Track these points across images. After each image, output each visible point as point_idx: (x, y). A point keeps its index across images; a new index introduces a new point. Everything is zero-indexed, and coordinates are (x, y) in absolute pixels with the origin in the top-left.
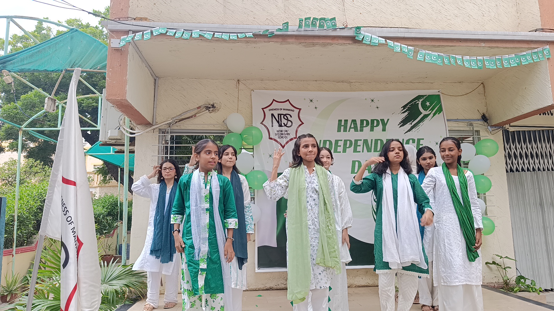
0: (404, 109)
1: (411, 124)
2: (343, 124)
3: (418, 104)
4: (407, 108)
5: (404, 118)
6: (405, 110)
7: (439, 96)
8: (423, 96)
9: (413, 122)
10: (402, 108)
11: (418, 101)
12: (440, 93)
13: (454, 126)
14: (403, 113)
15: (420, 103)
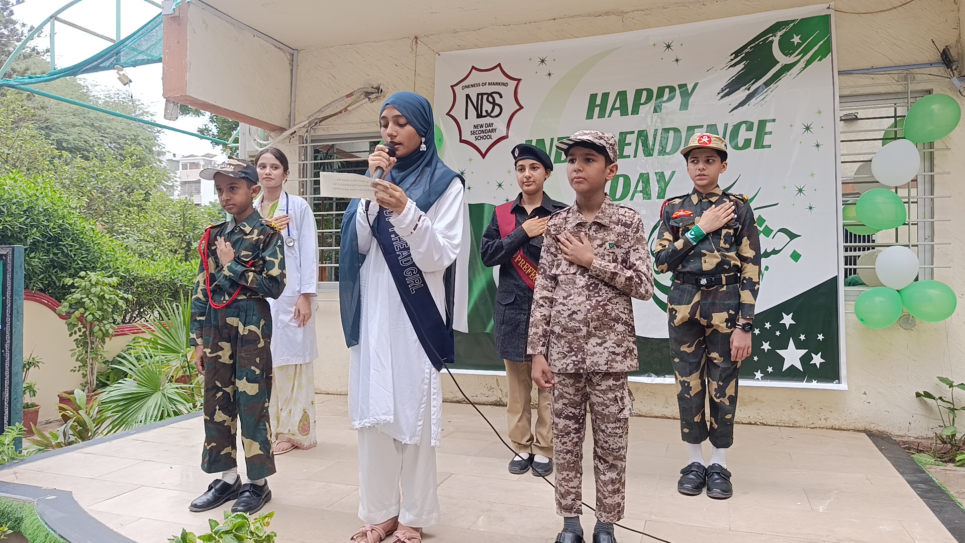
0: (735, 58)
1: (749, 89)
2: (598, 102)
3: (772, 42)
4: (744, 55)
5: (734, 78)
6: (739, 58)
7: (827, 18)
8: (786, 23)
9: (753, 84)
10: (732, 55)
11: (772, 36)
12: (831, 12)
13: (863, 84)
14: (731, 66)
15: (776, 40)
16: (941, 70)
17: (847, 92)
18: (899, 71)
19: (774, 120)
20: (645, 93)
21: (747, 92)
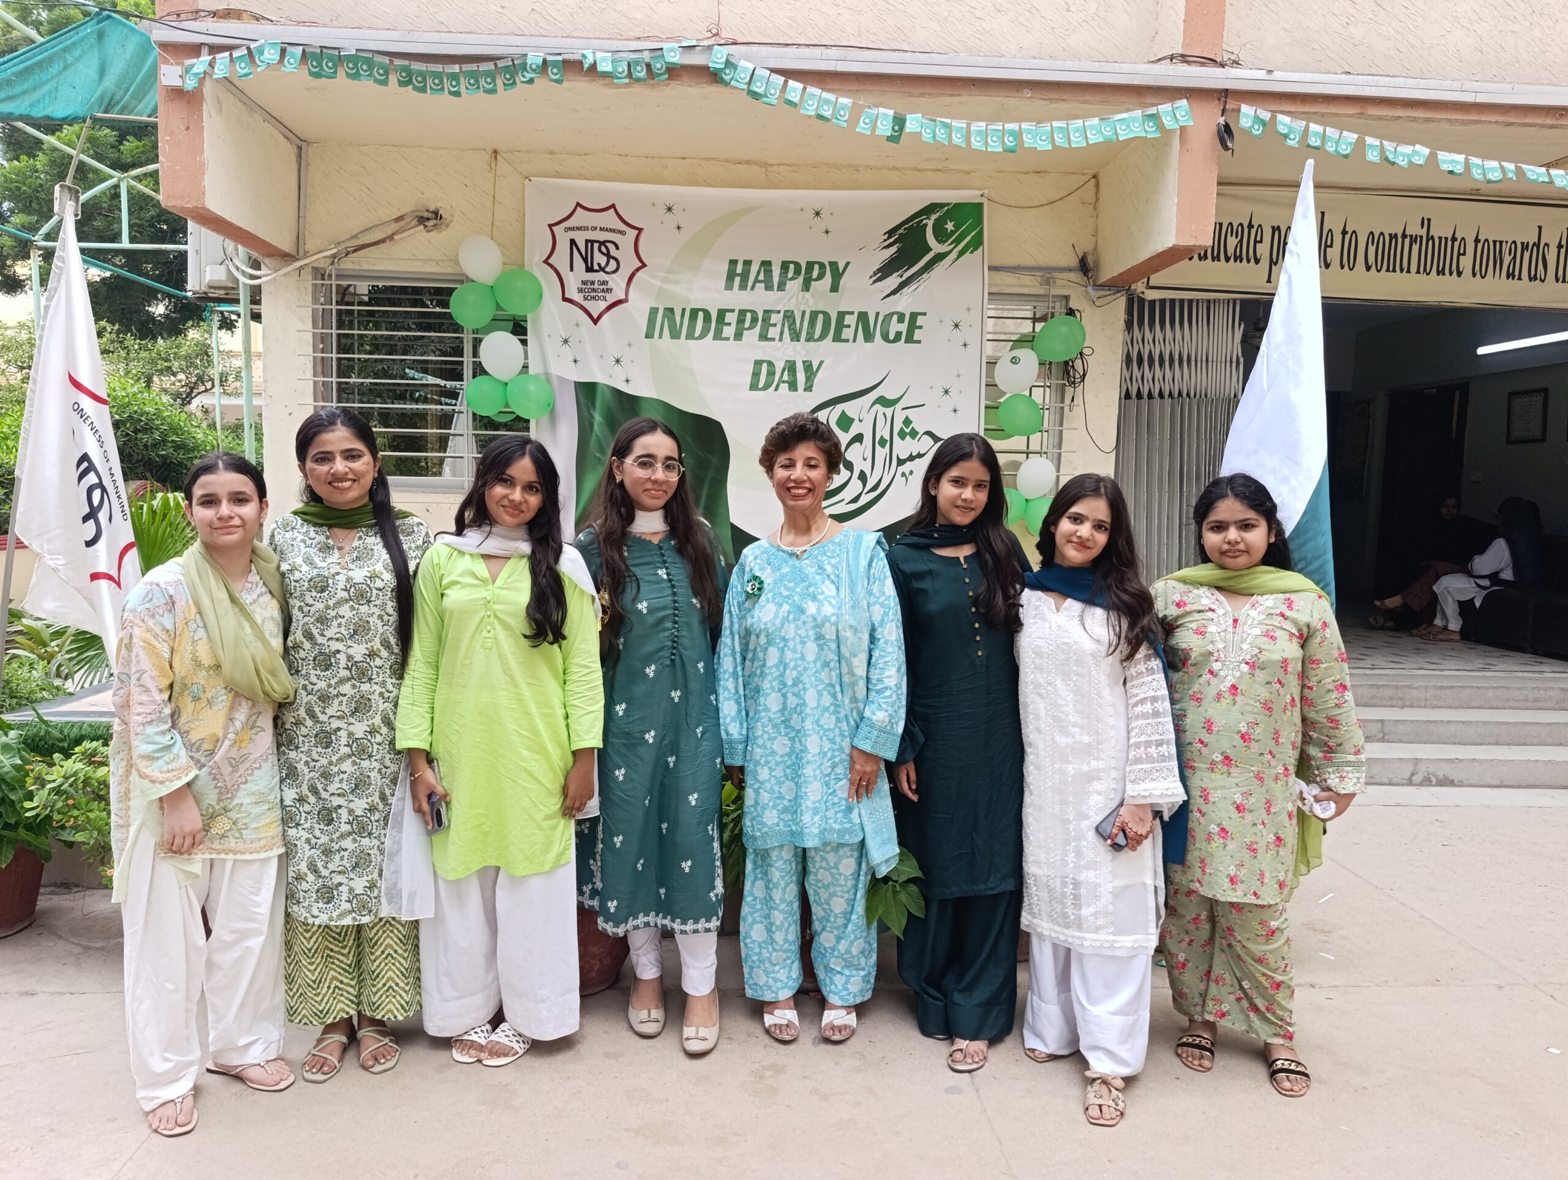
0: (889, 238)
1: (900, 277)
2: (739, 270)
3: (926, 225)
4: (897, 236)
5: (886, 261)
6: (892, 240)
7: (980, 206)
8: (941, 206)
9: (906, 270)
10: (885, 234)
11: (926, 219)
12: (984, 200)
13: (1009, 282)
14: (885, 248)
15: (930, 223)
16: (1076, 276)
17: (994, 290)
18: (1042, 274)
20: (792, 266)
21: (900, 280)
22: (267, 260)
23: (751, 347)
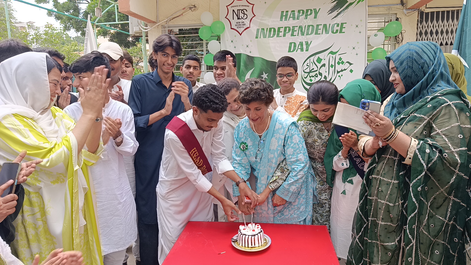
1: (338, 11)
2: (284, 14)
5: (333, 7)
9: (339, 9)
13: (375, 10)
14: (332, 3)
16: (400, 6)
17: (370, 13)
18: (387, 7)
19: (346, 23)
20: (301, 11)
21: (337, 13)
22: (149, 24)
23: (289, 38)
